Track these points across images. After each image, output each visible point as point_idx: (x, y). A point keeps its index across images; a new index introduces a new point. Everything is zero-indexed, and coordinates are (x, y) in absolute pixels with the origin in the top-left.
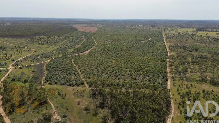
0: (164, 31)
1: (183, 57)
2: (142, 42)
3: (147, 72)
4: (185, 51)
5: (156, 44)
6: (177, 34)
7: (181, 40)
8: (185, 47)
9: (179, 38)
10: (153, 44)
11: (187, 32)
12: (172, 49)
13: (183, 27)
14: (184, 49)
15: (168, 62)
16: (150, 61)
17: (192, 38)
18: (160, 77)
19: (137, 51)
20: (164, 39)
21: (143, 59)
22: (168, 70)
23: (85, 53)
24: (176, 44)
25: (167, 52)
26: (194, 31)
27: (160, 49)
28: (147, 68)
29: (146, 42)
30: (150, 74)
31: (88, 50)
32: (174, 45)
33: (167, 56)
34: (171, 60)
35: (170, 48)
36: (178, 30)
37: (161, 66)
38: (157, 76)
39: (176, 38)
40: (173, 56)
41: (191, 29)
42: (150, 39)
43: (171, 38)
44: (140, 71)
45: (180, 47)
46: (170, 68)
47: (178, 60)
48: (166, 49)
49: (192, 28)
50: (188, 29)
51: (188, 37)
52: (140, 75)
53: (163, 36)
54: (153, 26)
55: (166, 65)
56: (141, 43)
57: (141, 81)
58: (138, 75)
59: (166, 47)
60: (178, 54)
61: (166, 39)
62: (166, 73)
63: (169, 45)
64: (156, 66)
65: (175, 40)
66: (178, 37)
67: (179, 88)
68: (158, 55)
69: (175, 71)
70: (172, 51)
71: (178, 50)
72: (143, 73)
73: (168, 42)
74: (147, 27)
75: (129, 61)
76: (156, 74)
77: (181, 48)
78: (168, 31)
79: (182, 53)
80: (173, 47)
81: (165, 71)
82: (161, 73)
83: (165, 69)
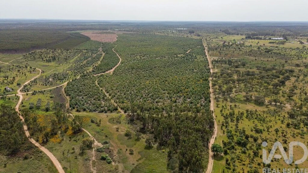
0: (206, 39)
1: (228, 74)
2: (179, 55)
3: (188, 93)
4: (231, 66)
5: (196, 58)
6: (221, 43)
7: (227, 52)
8: (231, 61)
9: (225, 49)
10: (192, 59)
11: (234, 40)
12: (215, 65)
13: (229, 34)
14: (230, 65)
15: (210, 82)
16: (190, 81)
17: (239, 49)
18: (202, 98)
19: (174, 68)
20: (206, 50)
21: (182, 79)
22: (211, 90)
23: (108, 72)
24: (220, 58)
25: (210, 68)
26: (242, 39)
27: (201, 65)
28: (187, 88)
29: (184, 56)
30: (191, 96)
31: (112, 69)
32: (218, 60)
33: (209, 74)
34: (214, 79)
35: (214, 63)
36: (223, 37)
37: (203, 86)
38: (199, 98)
39: (221, 49)
40: (216, 73)
41: (239, 35)
42: (188, 52)
43: (215, 50)
44: (180, 93)
45: (224, 62)
46: (212, 88)
47: (221, 78)
48: (209, 65)
49: (241, 35)
50: (236, 36)
51: (234, 48)
52: (180, 97)
53: (205, 47)
54: (191, 32)
55: (208, 85)
56: (177, 57)
57: (181, 104)
58: (178, 98)
59: (208, 62)
60: (223, 70)
61: (208, 51)
62: (209, 94)
63: (212, 59)
64: (198, 86)
65: (219, 52)
66: (223, 48)
67: (223, 109)
68: (199, 72)
69: (218, 91)
70: (215, 67)
71: (223, 65)
72: (183, 95)
73: (211, 56)
74: (183, 34)
75: (166, 81)
76: (198, 95)
77: (226, 63)
78: (211, 39)
79: (227, 69)
80: (217, 62)
81: (208, 91)
82: (203, 94)
83: (207, 89)
